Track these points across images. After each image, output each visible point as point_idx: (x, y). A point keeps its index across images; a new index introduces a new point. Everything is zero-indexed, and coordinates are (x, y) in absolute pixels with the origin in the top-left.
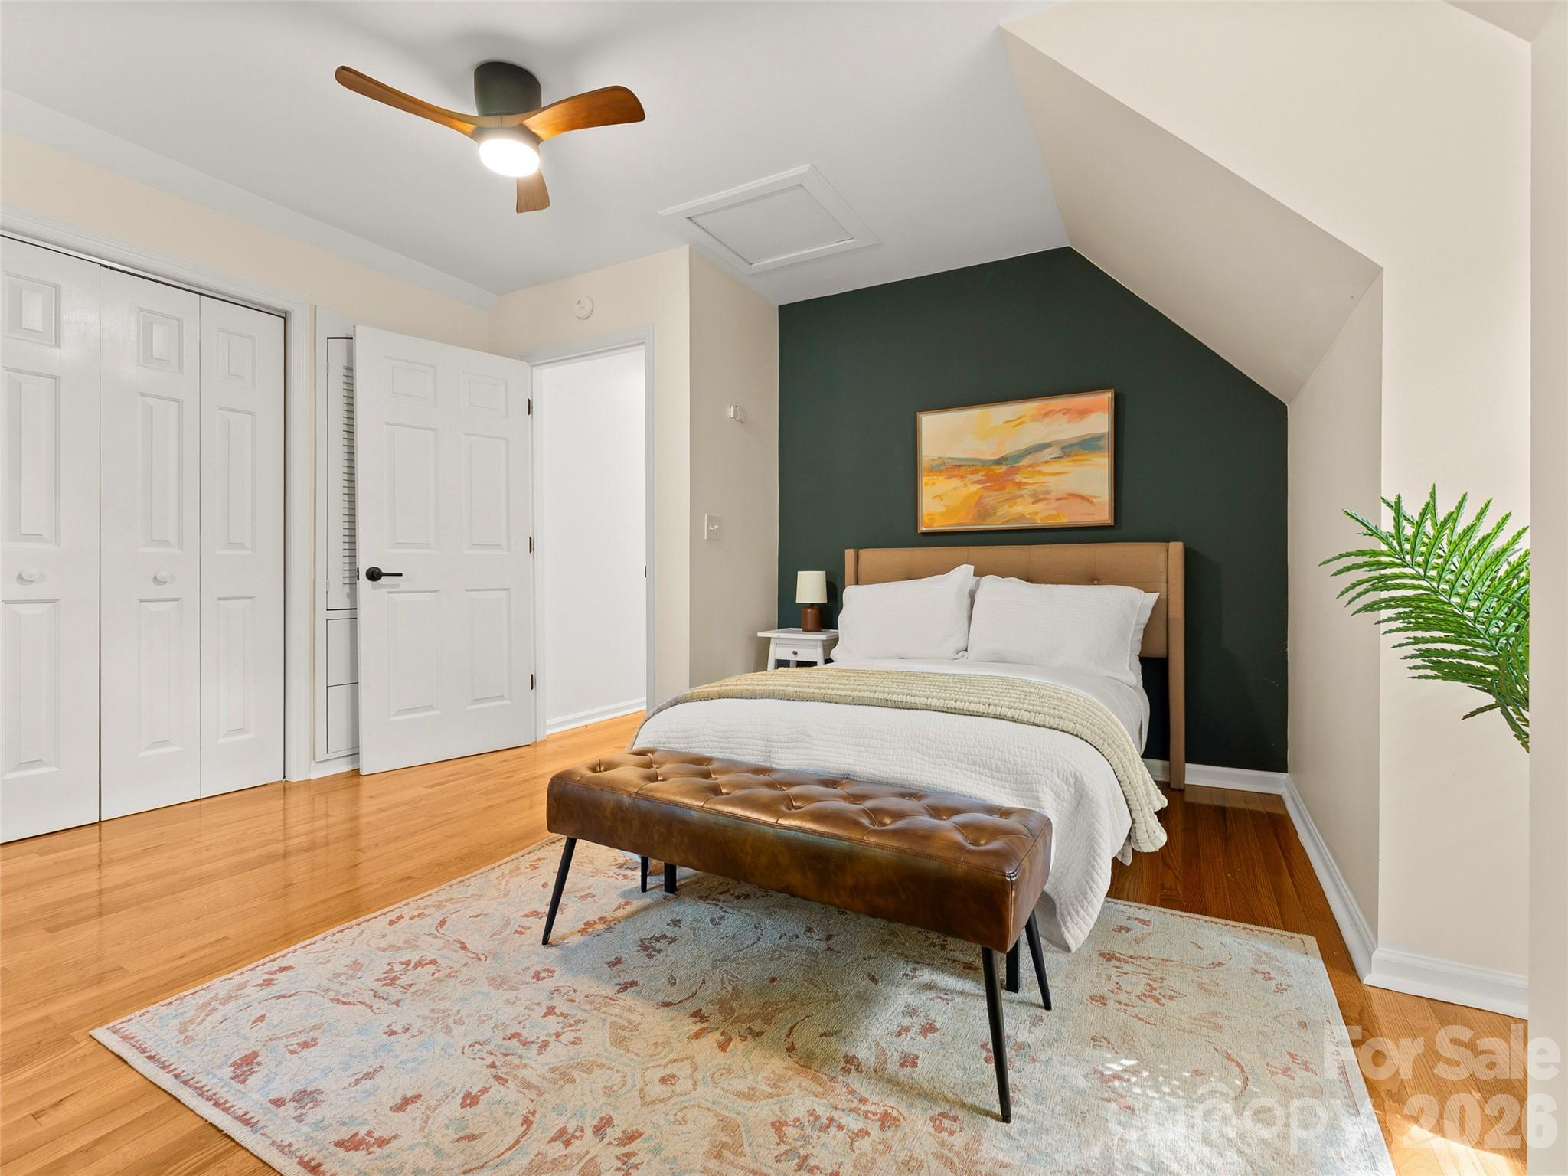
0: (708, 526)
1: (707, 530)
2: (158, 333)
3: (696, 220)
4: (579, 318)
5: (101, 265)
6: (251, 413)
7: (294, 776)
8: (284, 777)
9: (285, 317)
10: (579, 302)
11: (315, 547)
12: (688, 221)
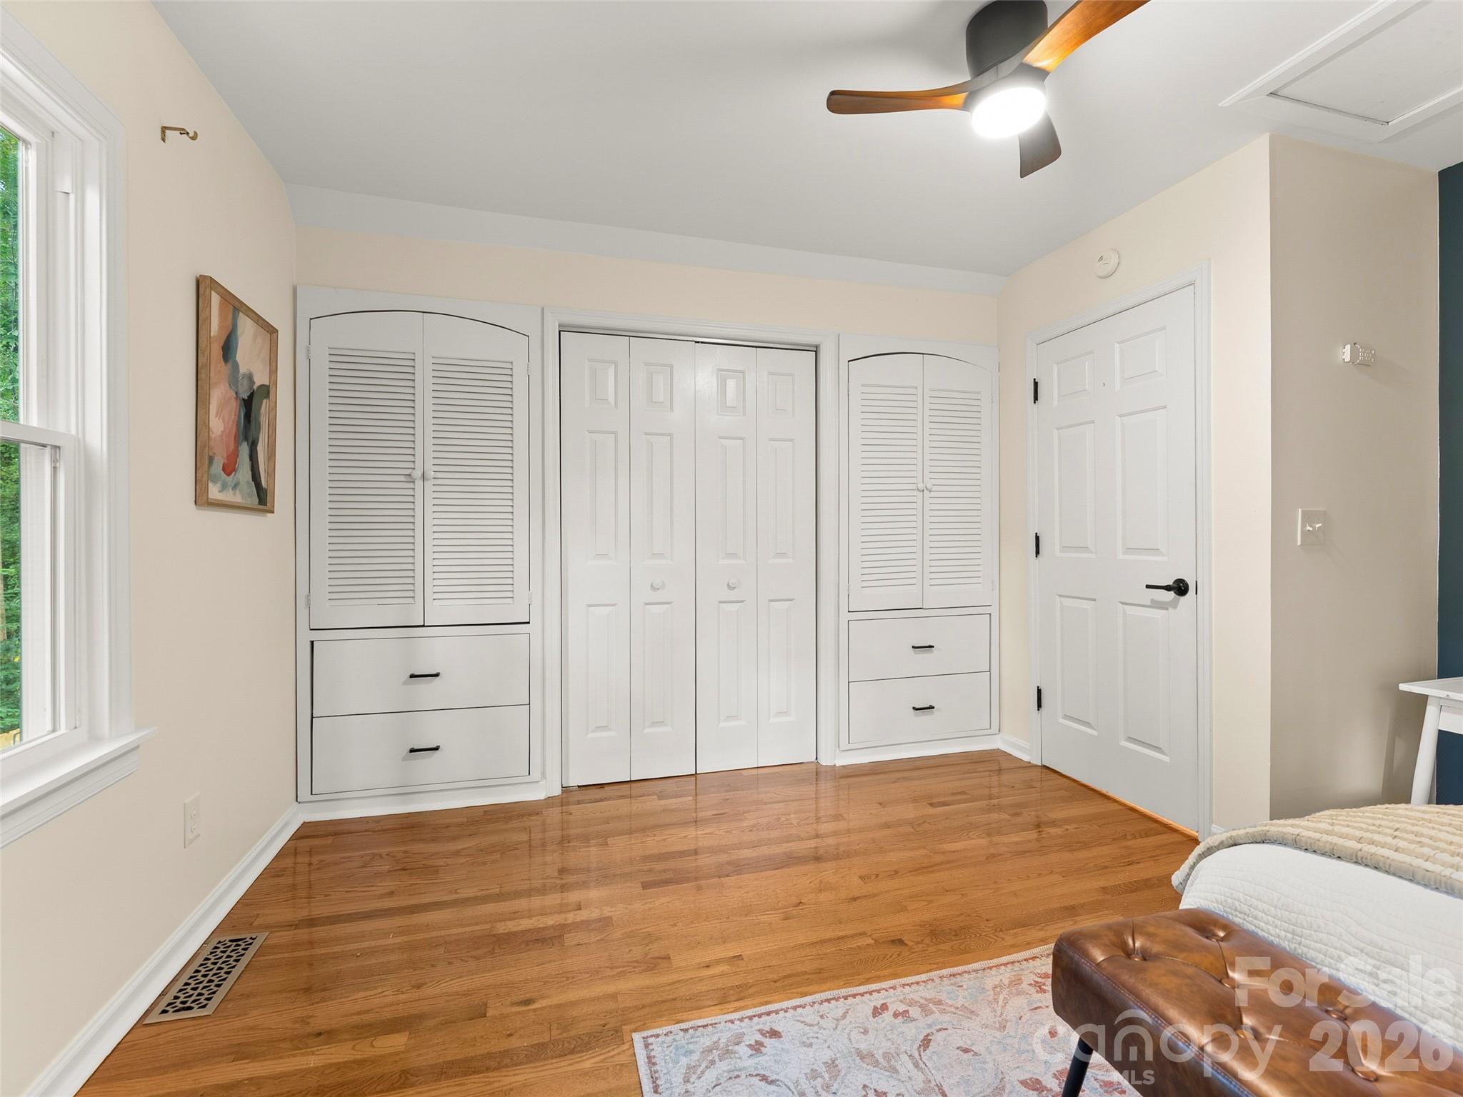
0: (1303, 525)
1: (1303, 532)
2: (731, 385)
3: (1284, 92)
4: (1101, 278)
5: (696, 342)
6: (792, 440)
7: (825, 761)
8: (817, 758)
9: (816, 350)
10: (1101, 258)
11: (839, 555)
12: (1273, 100)
